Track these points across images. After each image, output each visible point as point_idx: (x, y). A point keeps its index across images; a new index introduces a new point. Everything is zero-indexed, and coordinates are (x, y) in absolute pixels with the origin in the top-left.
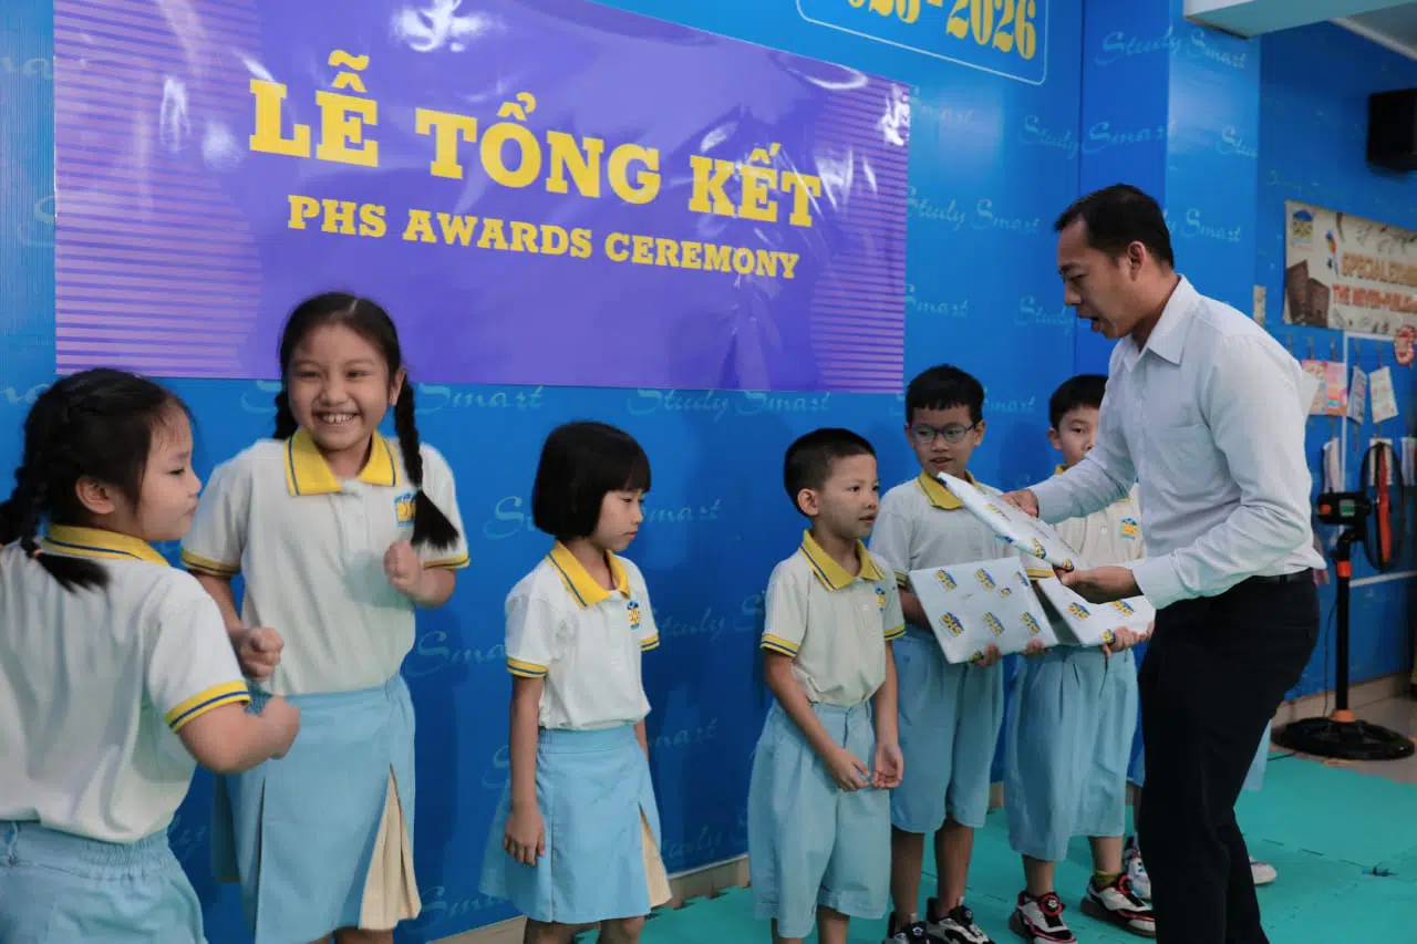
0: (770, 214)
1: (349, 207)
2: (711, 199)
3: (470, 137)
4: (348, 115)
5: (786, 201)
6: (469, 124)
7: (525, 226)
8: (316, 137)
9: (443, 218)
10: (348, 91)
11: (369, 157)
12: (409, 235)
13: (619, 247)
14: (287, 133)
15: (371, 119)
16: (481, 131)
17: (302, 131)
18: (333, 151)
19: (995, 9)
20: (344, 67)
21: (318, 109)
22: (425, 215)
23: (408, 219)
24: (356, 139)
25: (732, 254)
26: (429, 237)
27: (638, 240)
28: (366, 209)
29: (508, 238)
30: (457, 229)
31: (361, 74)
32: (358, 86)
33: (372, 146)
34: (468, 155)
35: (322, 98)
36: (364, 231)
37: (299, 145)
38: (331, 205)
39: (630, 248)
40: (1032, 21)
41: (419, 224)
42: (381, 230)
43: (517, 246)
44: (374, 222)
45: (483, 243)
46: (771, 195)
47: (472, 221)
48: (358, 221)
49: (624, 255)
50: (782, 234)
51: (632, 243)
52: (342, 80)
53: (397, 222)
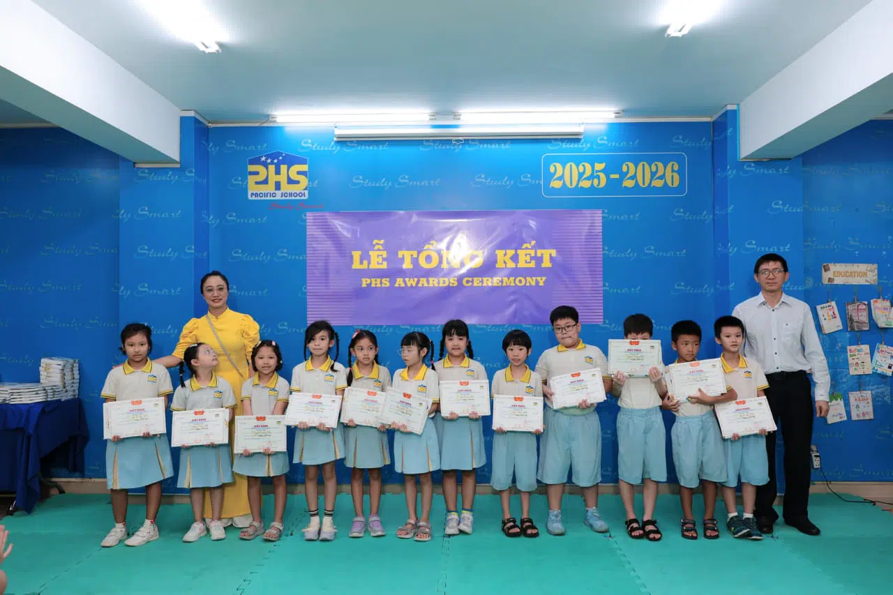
0: (533, 265)
1: (379, 280)
2: (505, 262)
3: (415, 256)
4: (378, 256)
5: (539, 260)
6: (415, 253)
7: (434, 279)
8: (369, 263)
9: (407, 279)
10: (379, 250)
11: (384, 266)
12: (396, 285)
13: (468, 282)
14: (361, 263)
15: (385, 256)
16: (418, 255)
17: (365, 262)
18: (374, 266)
19: (651, 172)
20: (377, 244)
21: (370, 256)
22: (402, 279)
23: (396, 281)
24: (380, 262)
25: (515, 280)
26: (403, 285)
27: (475, 279)
28: (383, 280)
29: (428, 283)
30: (411, 282)
31: (382, 245)
32: (381, 248)
33: (385, 263)
34: (415, 261)
35: (371, 253)
36: (383, 285)
37: (365, 266)
38: (373, 280)
39: (472, 281)
40: (677, 172)
41: (399, 282)
42: (388, 284)
43: (431, 285)
44: (386, 283)
45: (420, 285)
46: (532, 258)
47: (416, 279)
48: (381, 283)
49: (470, 284)
50: (537, 271)
51: (473, 280)
52: (376, 247)
53: (393, 282)
